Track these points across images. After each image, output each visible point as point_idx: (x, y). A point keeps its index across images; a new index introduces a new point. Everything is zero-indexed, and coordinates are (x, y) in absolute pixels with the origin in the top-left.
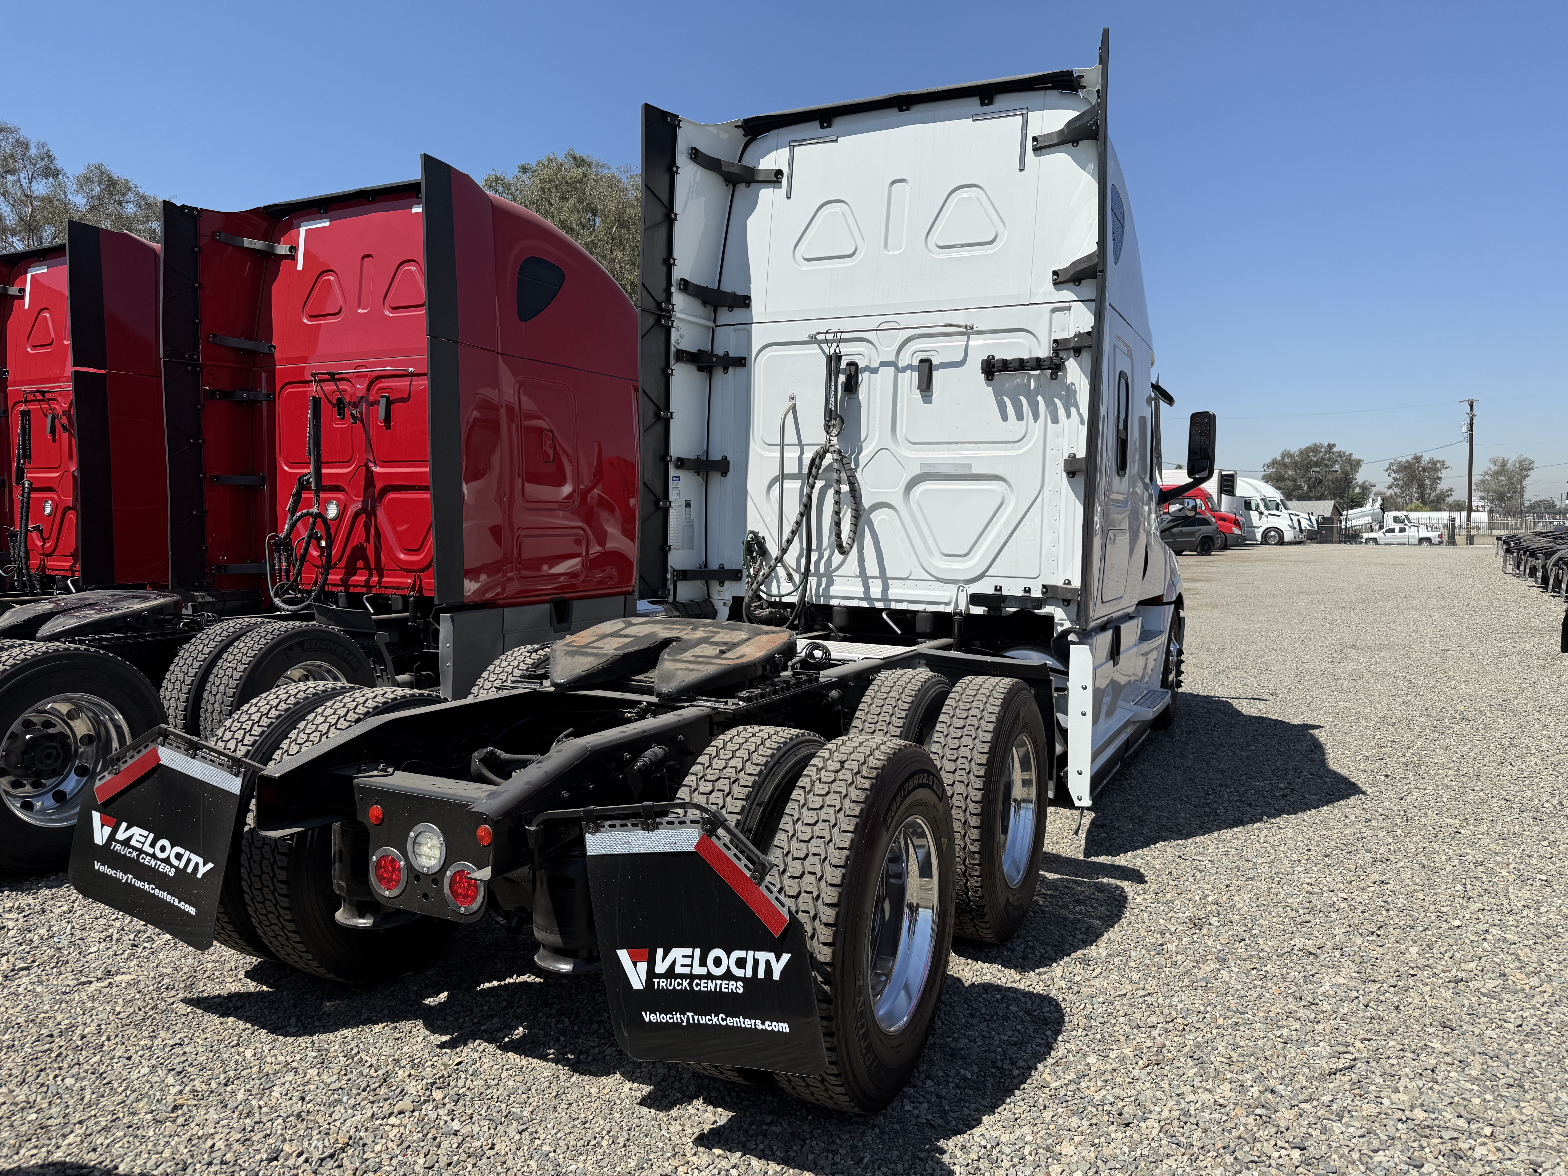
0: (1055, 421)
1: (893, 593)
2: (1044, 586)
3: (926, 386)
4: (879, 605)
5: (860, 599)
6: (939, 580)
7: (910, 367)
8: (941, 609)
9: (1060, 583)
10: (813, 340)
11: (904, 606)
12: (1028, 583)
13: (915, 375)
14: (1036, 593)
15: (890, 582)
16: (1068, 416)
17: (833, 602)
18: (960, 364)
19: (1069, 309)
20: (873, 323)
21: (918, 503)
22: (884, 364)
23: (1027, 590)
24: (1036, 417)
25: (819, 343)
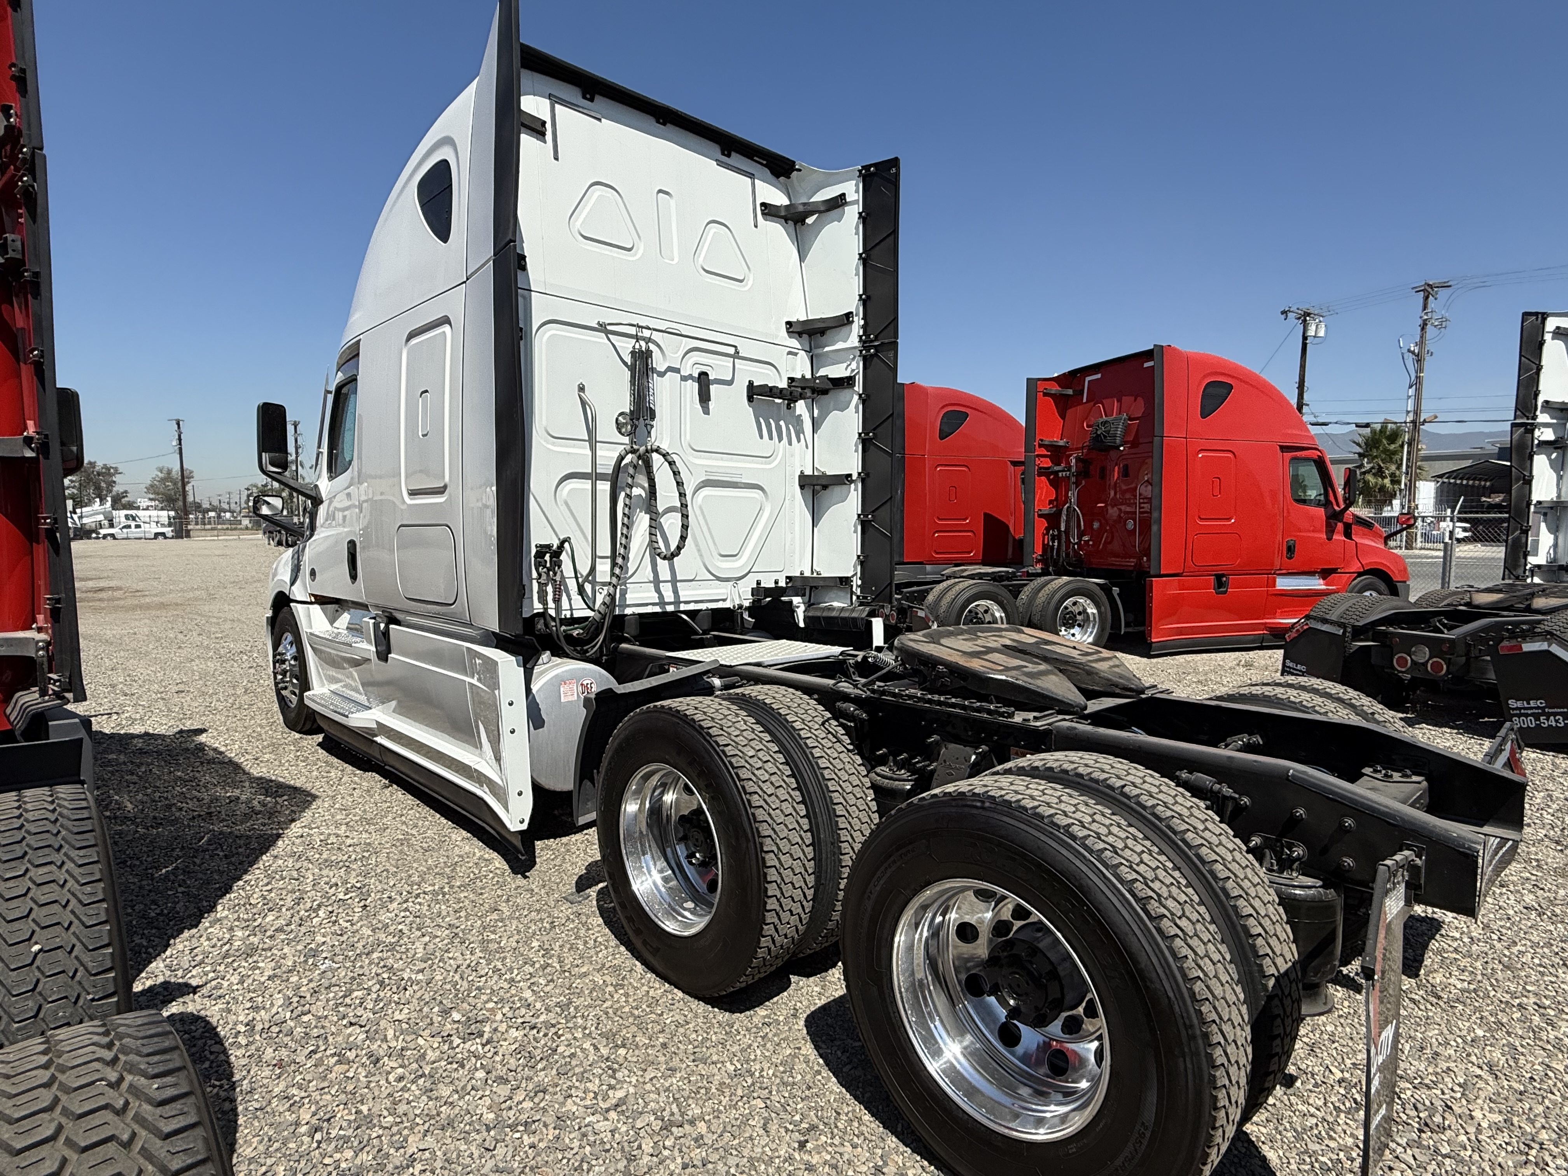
0: (790, 444)
1: (684, 595)
2: (787, 577)
3: (704, 397)
4: (670, 608)
5: (654, 604)
6: (719, 579)
7: (690, 377)
8: (720, 605)
9: (798, 574)
10: (602, 328)
11: (692, 607)
12: (776, 576)
13: (696, 385)
14: (782, 584)
15: (678, 584)
16: (799, 441)
17: (628, 611)
18: (730, 383)
19: (796, 354)
20: (663, 326)
21: (700, 508)
22: (670, 369)
23: (776, 582)
24: (780, 439)
25: (607, 333)
